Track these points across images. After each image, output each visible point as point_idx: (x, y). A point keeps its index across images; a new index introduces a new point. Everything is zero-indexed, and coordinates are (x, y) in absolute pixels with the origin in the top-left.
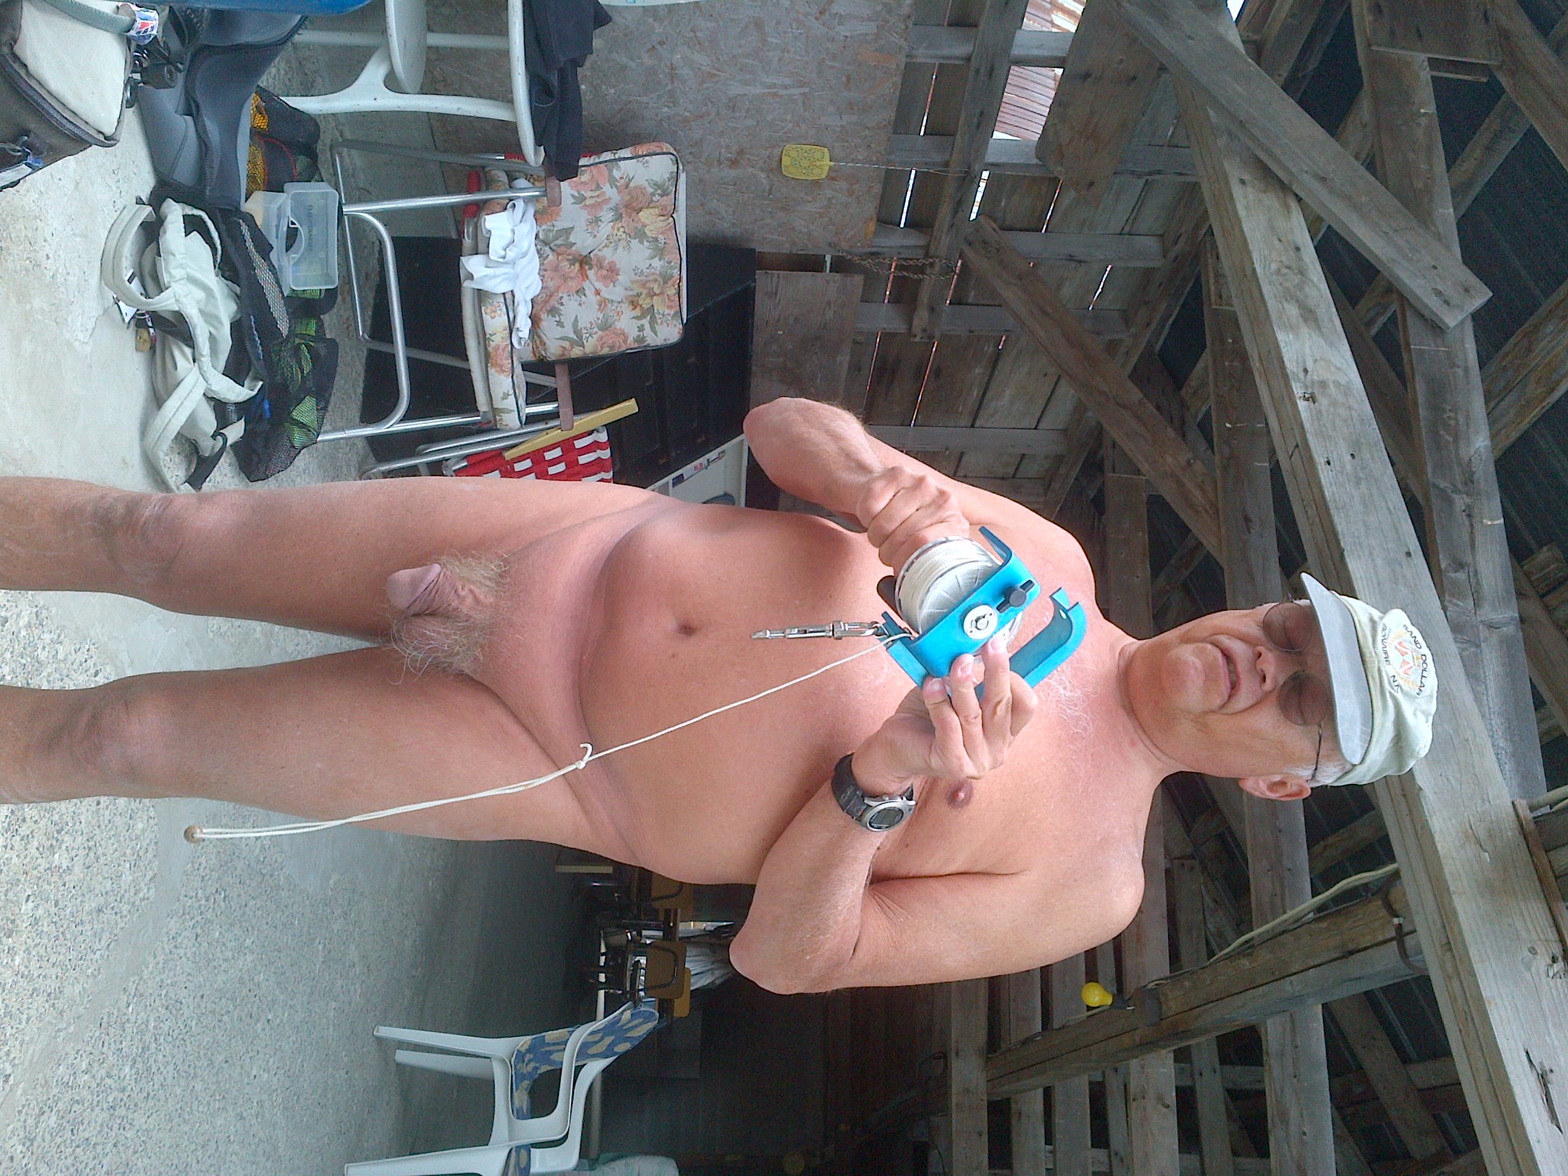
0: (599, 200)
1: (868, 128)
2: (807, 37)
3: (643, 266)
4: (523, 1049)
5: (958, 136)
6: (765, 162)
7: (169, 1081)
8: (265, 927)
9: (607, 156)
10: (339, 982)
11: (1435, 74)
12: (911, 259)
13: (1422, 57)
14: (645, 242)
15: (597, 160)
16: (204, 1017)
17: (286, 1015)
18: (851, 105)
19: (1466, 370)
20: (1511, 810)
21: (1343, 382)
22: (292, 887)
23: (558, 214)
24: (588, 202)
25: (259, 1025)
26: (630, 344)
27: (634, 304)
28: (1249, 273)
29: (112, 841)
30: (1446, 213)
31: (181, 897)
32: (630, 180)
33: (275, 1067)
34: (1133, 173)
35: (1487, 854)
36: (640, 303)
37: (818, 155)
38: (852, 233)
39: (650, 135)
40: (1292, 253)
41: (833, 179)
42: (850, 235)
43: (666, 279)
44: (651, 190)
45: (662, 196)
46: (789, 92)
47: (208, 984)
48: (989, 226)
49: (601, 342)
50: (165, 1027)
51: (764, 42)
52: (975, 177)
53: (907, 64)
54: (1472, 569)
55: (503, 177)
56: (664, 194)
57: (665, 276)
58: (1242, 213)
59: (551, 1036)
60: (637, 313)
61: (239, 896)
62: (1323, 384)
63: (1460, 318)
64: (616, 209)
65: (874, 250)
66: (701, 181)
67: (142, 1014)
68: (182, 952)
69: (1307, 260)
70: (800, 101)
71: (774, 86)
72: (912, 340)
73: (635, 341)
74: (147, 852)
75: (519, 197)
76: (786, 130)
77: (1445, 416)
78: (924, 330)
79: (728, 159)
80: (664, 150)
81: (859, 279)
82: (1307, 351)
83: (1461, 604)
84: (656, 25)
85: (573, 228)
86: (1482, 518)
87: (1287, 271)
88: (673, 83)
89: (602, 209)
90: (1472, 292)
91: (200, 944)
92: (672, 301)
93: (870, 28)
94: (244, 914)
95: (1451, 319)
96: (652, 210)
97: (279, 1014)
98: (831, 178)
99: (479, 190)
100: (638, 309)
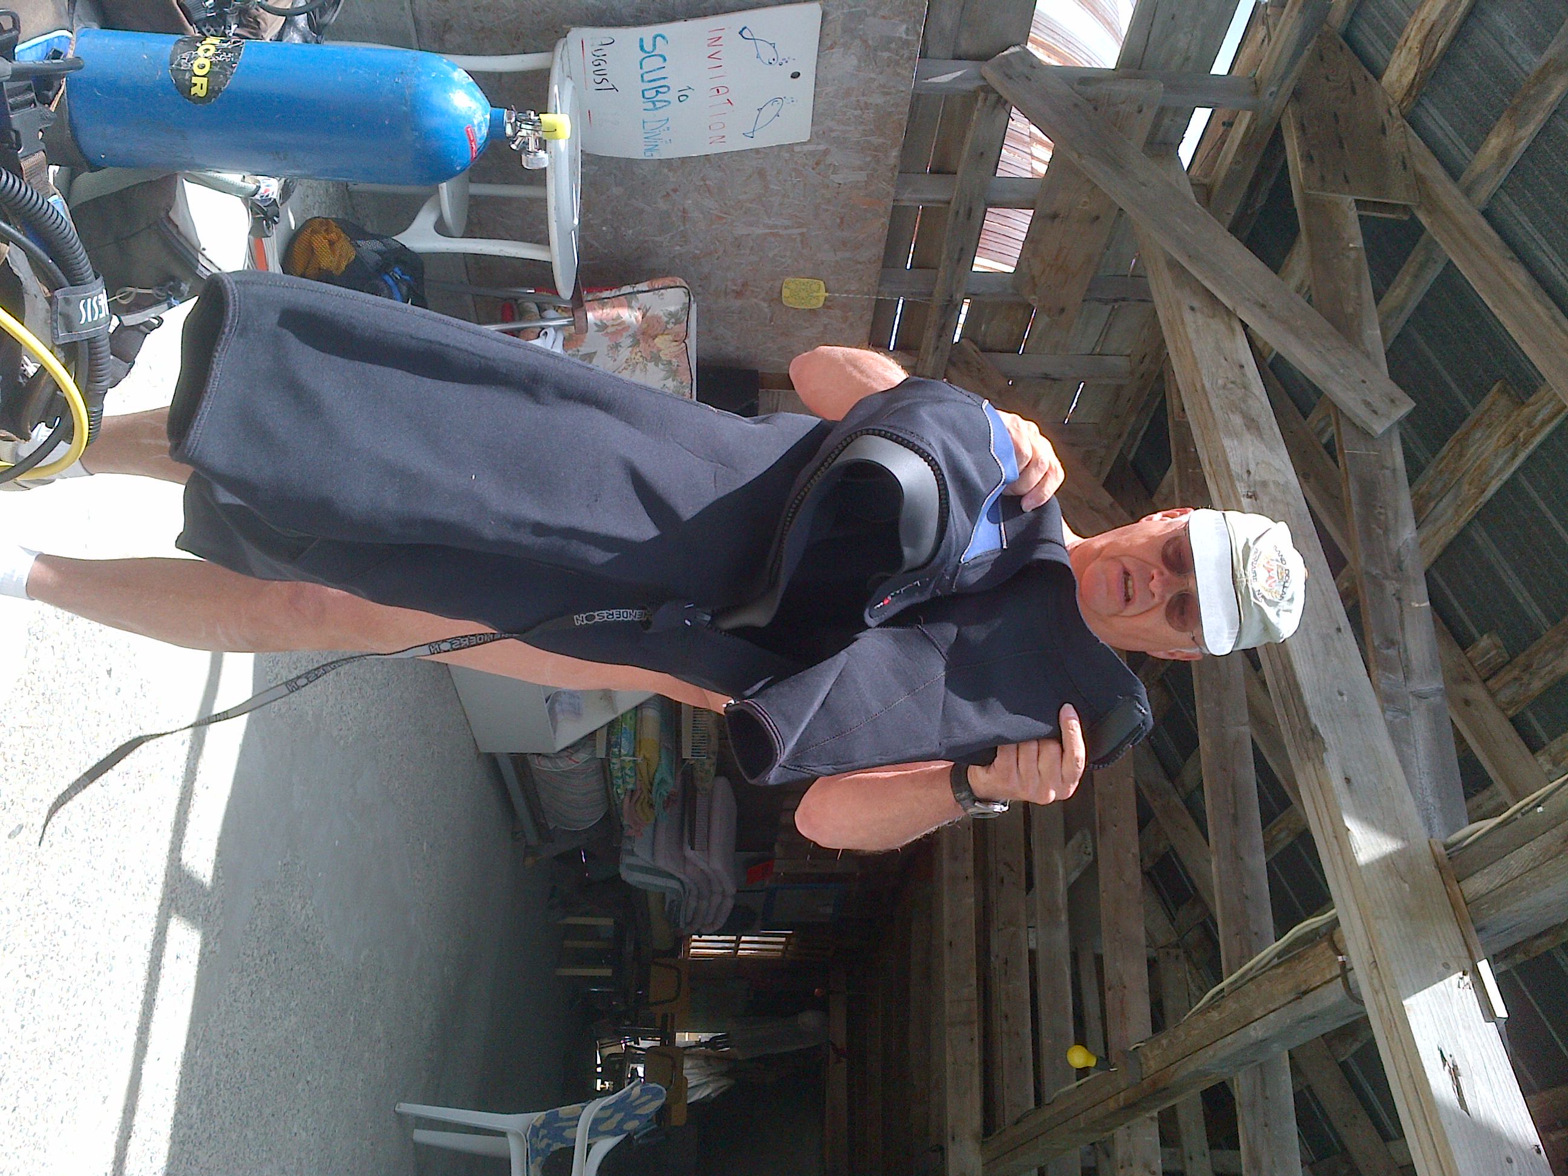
0: (619, 328)
1: (860, 263)
2: (805, 184)
4: (538, 1124)
5: (940, 269)
6: (766, 293)
7: (227, 1124)
8: (307, 992)
9: (627, 289)
10: (367, 1054)
11: (1363, 213)
13: (1350, 199)
14: (660, 365)
15: (618, 293)
16: (256, 1069)
17: (322, 1078)
18: (844, 244)
19: (1394, 470)
20: (1428, 848)
21: (1282, 482)
22: (330, 956)
23: (582, 341)
24: (609, 330)
25: (300, 1086)
28: (1199, 387)
29: (189, 896)
30: (1373, 335)
31: (241, 955)
32: (647, 311)
33: (313, 1127)
34: (1100, 300)
35: (1407, 885)
37: (815, 287)
39: (664, 270)
40: (1237, 370)
41: (829, 307)
44: (666, 319)
45: (675, 324)
46: (789, 232)
47: (260, 1039)
48: (971, 348)
50: (225, 1073)
51: (766, 187)
52: (957, 305)
53: (894, 207)
54: (1402, 646)
55: (535, 309)
56: (677, 322)
58: (1192, 335)
59: (565, 1111)
61: (287, 959)
62: (1264, 484)
63: (1387, 425)
64: (634, 336)
66: (709, 310)
67: (207, 1059)
68: (240, 1005)
69: (1250, 377)
70: (798, 240)
71: (775, 226)
74: (215, 909)
75: (550, 326)
76: (786, 265)
77: (1376, 512)
79: (733, 291)
80: (678, 284)
82: (1250, 456)
83: (1393, 677)
84: (671, 174)
85: (595, 353)
86: (1411, 601)
87: (1233, 386)
88: (684, 225)
89: (622, 335)
90: (1398, 403)
91: (254, 1001)
93: (862, 176)
94: (290, 976)
95: (1378, 427)
96: (665, 336)
97: (317, 1076)
98: (827, 306)
99: (512, 319)
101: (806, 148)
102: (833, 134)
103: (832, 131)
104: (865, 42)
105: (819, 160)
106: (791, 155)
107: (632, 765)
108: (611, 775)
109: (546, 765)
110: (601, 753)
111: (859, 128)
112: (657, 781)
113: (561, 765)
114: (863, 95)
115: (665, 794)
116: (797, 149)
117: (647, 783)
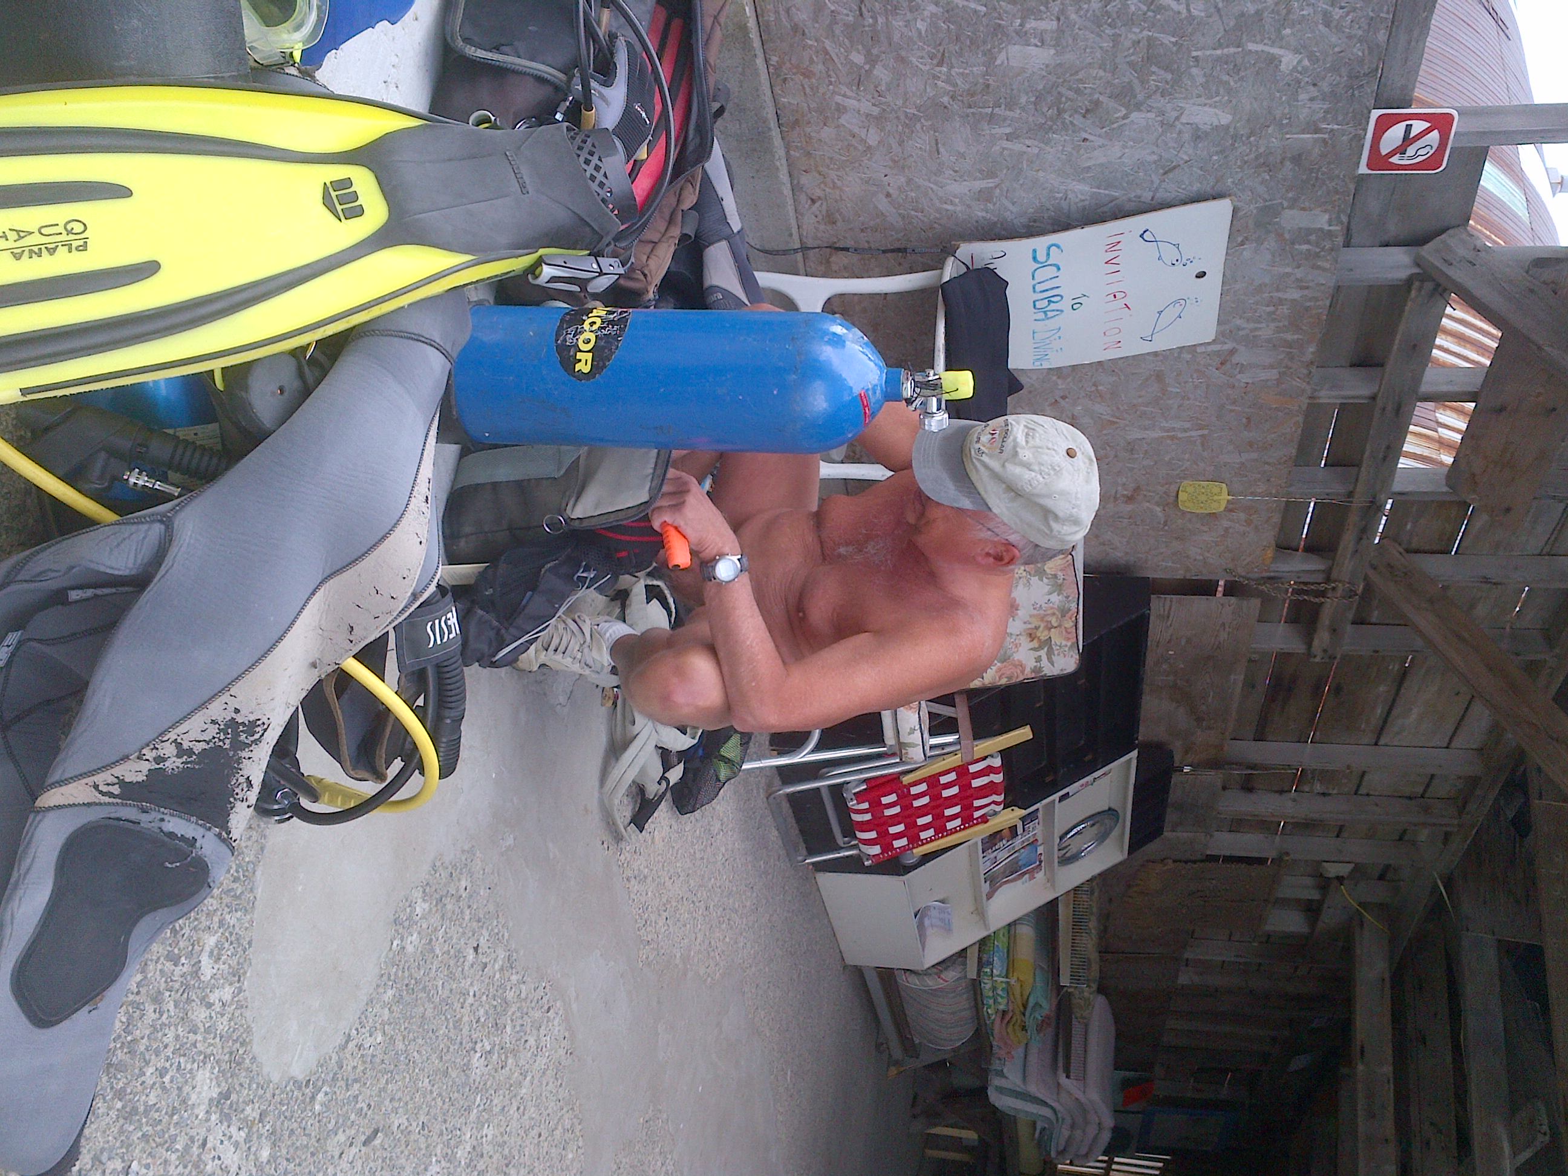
1: (1267, 463)
2: (1208, 386)
3: (1042, 601)
5: (1364, 467)
6: (1161, 497)
12: (1313, 584)
14: (1044, 579)
18: (1251, 444)
26: (1028, 674)
27: (1032, 636)
34: (1553, 498)
36: (1039, 634)
37: (1216, 490)
38: (1248, 560)
41: (1231, 511)
42: (1245, 562)
43: (1064, 612)
46: (1187, 434)
48: (1394, 552)
49: (1000, 674)
51: (1164, 390)
52: (1378, 506)
53: (1309, 405)
57: (1062, 611)
60: (1035, 644)
65: (1272, 574)
70: (1198, 442)
71: (1173, 429)
72: (1312, 660)
73: (1033, 671)
76: (1183, 468)
78: (1325, 651)
79: (1123, 495)
81: (1255, 603)
84: (1060, 382)
92: (1069, 633)
93: (1273, 374)
98: (1228, 510)
100: (1035, 641)
101: (1210, 348)
102: (1241, 333)
103: (1239, 329)
104: (1280, 235)
105: (1224, 360)
106: (1193, 356)
107: (1004, 985)
108: (982, 994)
109: (914, 982)
110: (972, 974)
111: (1272, 325)
112: (1031, 1004)
113: (930, 983)
114: (1278, 290)
115: (1040, 1018)
116: (1199, 350)
117: (1021, 1006)
